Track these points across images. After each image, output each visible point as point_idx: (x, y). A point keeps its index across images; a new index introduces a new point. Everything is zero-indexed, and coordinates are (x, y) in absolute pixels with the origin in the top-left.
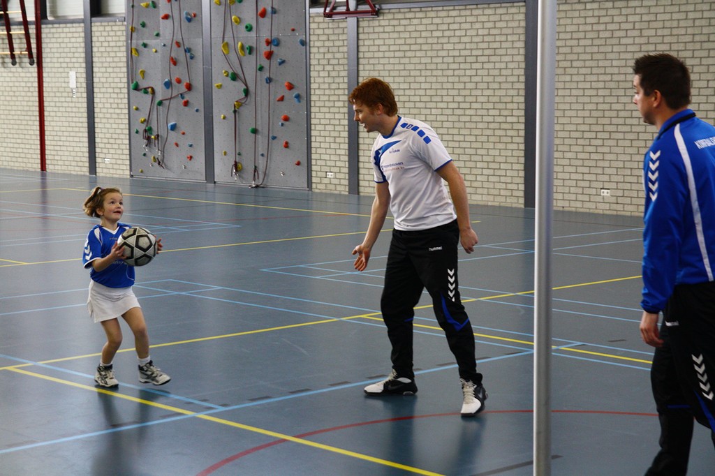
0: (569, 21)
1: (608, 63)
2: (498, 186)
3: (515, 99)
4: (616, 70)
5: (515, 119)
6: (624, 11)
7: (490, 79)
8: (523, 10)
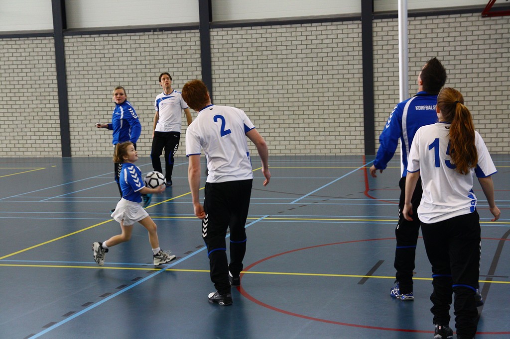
0: (84, 48)
1: (112, 72)
2: (42, 145)
3: (51, 94)
4: (117, 76)
5: (52, 106)
6: (120, 42)
7: (33, 82)
8: (53, 41)
